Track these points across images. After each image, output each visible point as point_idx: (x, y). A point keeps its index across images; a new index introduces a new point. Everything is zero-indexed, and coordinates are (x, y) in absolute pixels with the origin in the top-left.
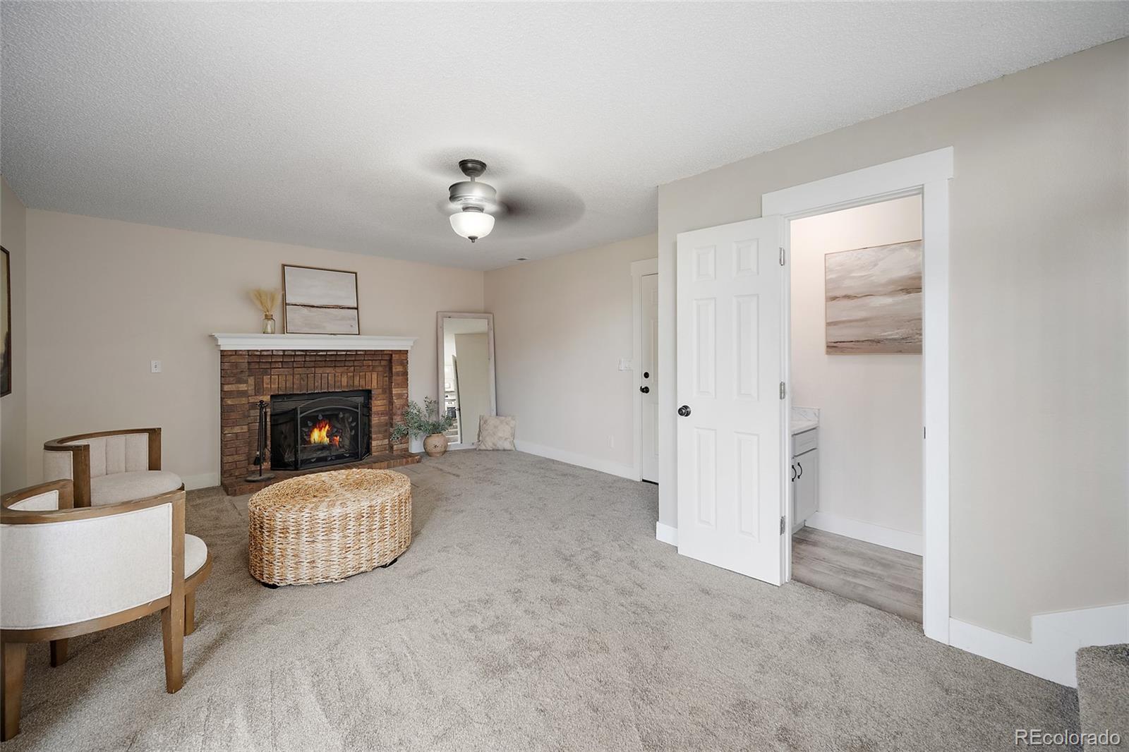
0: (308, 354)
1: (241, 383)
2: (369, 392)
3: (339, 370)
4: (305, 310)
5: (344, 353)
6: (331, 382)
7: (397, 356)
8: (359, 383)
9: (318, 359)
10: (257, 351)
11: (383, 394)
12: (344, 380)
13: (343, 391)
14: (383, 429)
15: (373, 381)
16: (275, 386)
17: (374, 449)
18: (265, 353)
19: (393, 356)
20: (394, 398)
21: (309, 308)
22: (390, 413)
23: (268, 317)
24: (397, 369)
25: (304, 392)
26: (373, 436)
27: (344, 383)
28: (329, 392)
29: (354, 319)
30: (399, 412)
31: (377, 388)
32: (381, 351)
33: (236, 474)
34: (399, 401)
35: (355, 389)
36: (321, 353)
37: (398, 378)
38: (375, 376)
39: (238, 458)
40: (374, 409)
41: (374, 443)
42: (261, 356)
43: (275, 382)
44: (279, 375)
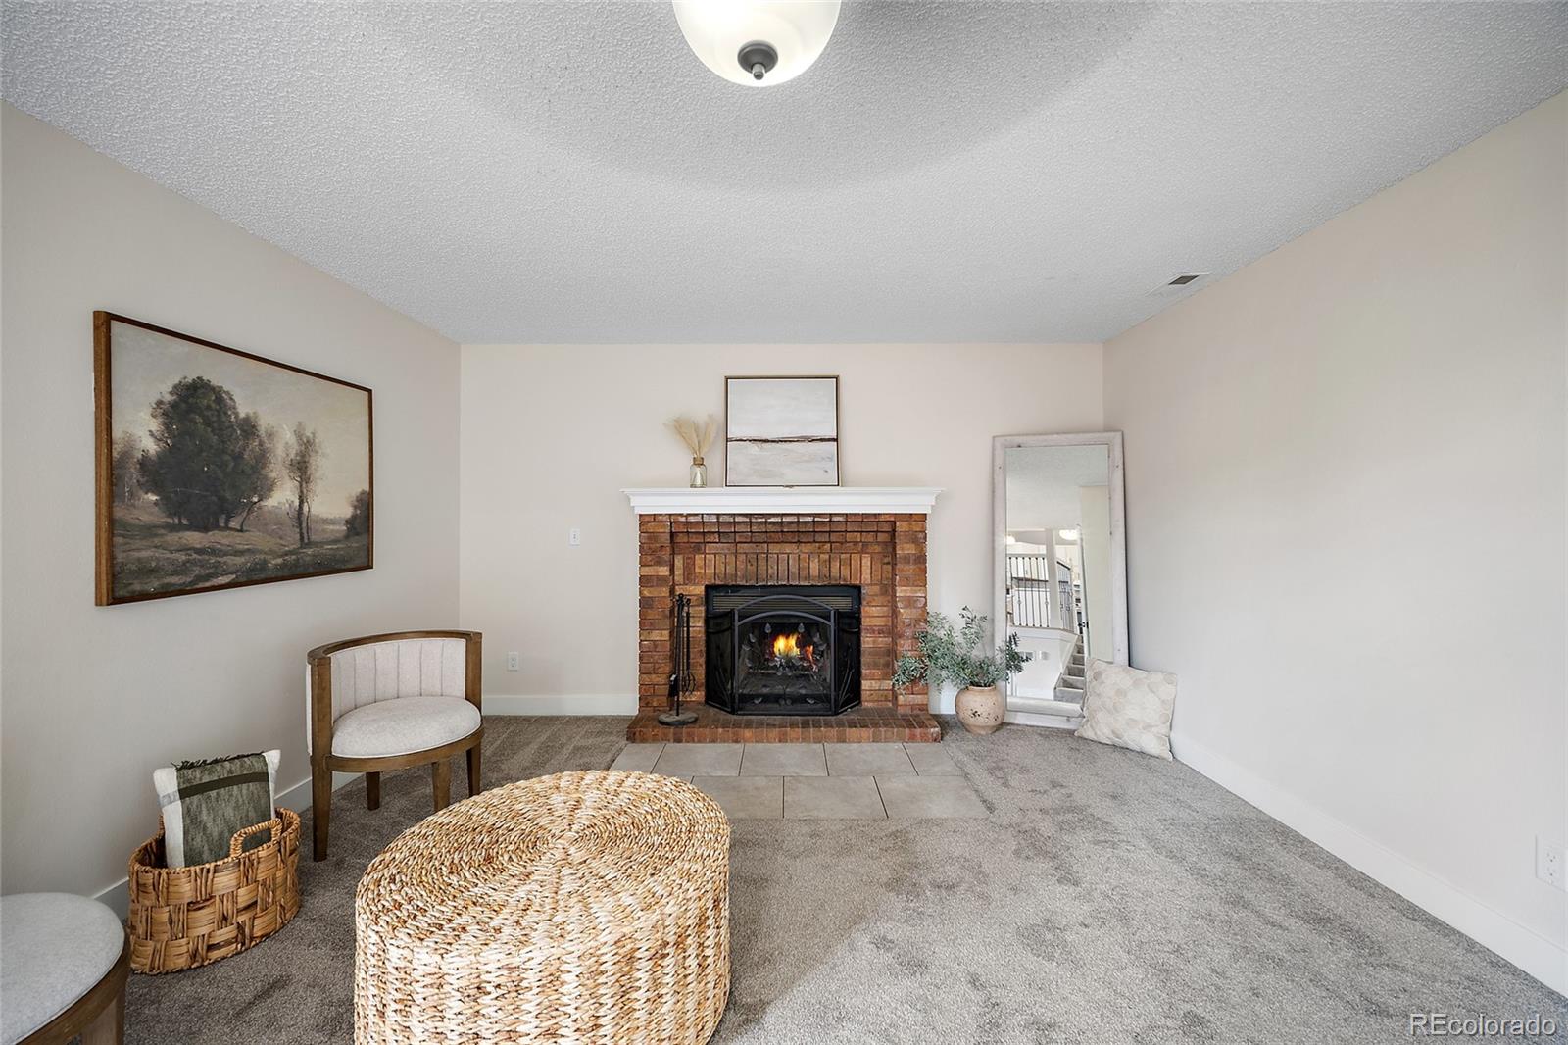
0: (753, 520)
1: (661, 565)
2: (858, 588)
3: (805, 548)
4: (754, 448)
5: (810, 519)
6: (794, 569)
7: (905, 524)
8: (839, 572)
9: (771, 528)
10: (681, 515)
11: (882, 594)
12: (815, 566)
13: (812, 586)
14: (882, 661)
15: (865, 570)
16: (710, 571)
17: (865, 695)
18: (692, 519)
19: (898, 524)
20: (899, 604)
21: (759, 444)
22: (892, 631)
23: (699, 462)
24: (905, 549)
25: (752, 583)
26: (865, 671)
27: (814, 572)
28: (791, 586)
29: (831, 459)
30: (909, 633)
31: (871, 585)
32: (875, 514)
33: (655, 704)
34: (908, 611)
35: (833, 583)
36: (772, 519)
37: (907, 567)
38: (867, 561)
39: (657, 679)
40: (866, 622)
41: (865, 685)
42: (687, 523)
43: (712, 565)
44: (715, 554)
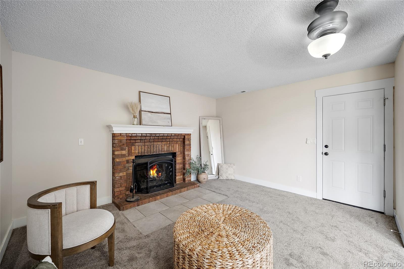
0: (152, 135)
1: (123, 150)
2: (175, 153)
3: (163, 143)
4: (149, 114)
5: (167, 135)
6: (160, 149)
7: (187, 136)
8: (172, 150)
9: (156, 138)
10: (130, 134)
11: (180, 154)
12: (166, 148)
13: (165, 153)
14: (180, 171)
15: (177, 148)
16: (137, 151)
17: (177, 180)
18: (133, 135)
19: (186, 136)
20: (186, 156)
21: (151, 113)
22: (184, 164)
23: (134, 117)
24: (187, 142)
25: (149, 154)
26: (177, 174)
27: (166, 150)
28: (159, 154)
29: (170, 119)
30: (188, 163)
31: (178, 152)
32: (181, 134)
33: (121, 197)
34: (188, 157)
35: (170, 152)
36: (157, 135)
37: (187, 147)
38: (177, 146)
39: (122, 189)
40: (177, 162)
41: (177, 178)
43: (137, 149)
44: (138, 146)
